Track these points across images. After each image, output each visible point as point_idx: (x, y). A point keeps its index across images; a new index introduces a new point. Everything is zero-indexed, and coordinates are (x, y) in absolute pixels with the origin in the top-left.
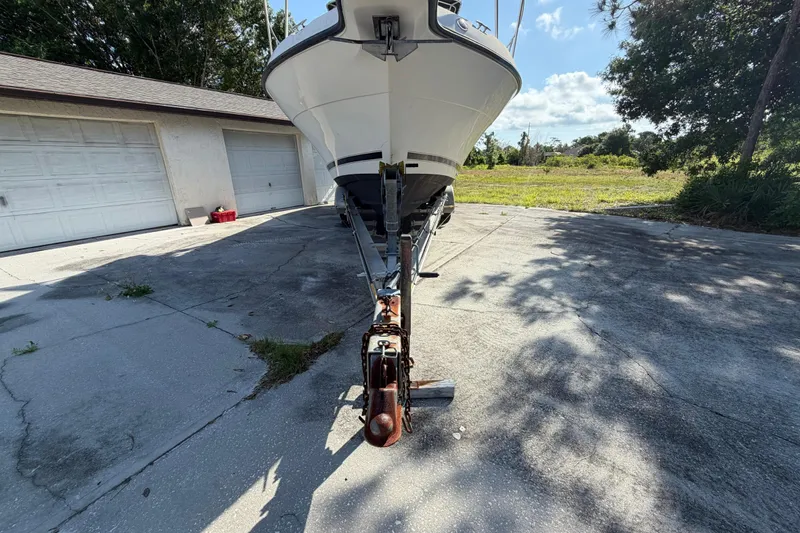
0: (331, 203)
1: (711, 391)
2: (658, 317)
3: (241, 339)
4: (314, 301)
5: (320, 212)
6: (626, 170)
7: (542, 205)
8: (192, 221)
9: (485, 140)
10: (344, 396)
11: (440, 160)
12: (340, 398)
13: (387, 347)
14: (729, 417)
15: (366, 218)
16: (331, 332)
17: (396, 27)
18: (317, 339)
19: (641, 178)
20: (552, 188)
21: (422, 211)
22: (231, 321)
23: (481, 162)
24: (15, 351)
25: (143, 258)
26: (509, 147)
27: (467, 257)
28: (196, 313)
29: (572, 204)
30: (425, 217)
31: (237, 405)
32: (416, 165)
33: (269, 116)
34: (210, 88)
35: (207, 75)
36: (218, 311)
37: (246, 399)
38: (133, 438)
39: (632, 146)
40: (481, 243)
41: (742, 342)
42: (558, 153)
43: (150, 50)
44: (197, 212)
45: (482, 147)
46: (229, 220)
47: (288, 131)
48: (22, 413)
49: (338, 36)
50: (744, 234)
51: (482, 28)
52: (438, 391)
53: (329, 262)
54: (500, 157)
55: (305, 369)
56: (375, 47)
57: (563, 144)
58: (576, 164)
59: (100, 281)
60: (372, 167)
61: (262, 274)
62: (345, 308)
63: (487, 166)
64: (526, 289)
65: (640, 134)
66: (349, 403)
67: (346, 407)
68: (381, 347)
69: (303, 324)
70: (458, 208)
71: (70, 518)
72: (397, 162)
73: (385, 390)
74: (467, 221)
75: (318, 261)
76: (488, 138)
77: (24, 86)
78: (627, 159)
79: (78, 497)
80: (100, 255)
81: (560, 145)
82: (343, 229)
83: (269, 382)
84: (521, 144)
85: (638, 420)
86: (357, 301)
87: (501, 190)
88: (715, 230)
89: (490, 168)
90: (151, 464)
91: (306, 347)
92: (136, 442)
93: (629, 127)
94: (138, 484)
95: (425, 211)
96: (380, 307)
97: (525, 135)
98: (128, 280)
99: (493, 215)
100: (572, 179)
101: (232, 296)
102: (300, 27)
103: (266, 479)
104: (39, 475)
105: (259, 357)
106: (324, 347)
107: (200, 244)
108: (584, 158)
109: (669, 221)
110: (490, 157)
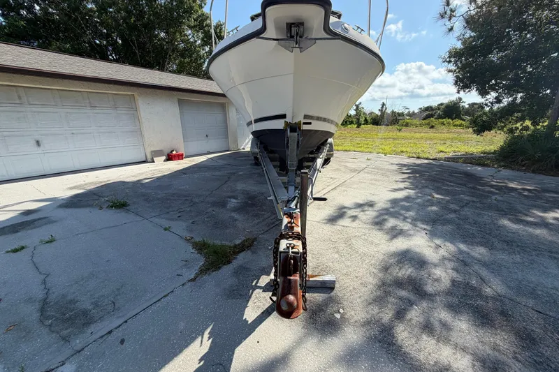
0: (248, 148)
1: (531, 294)
2: (487, 236)
3: (186, 239)
4: (236, 216)
5: (240, 155)
6: (459, 129)
7: (397, 153)
8: (155, 159)
9: (355, 108)
10: (257, 283)
11: (325, 120)
12: (254, 284)
13: (293, 248)
14: (547, 315)
15: (272, 160)
16: (247, 237)
17: (302, 29)
18: (238, 242)
19: (470, 136)
20: (403, 142)
21: (311, 156)
22: (180, 227)
23: (351, 123)
24: (41, 241)
25: (123, 183)
26: (372, 112)
27: (343, 188)
28: (157, 220)
29: (419, 153)
30: (314, 160)
31: (183, 285)
32: (310, 123)
33: (208, 90)
34: (170, 72)
35: (169, 64)
36: (172, 220)
37: (189, 281)
38: (114, 303)
39: (462, 112)
40: (352, 179)
41: (555, 258)
42: (408, 117)
43: (134, 48)
44: (158, 153)
45: (353, 112)
46: (179, 159)
47: (221, 100)
48: (44, 282)
49: (261, 36)
50: (553, 178)
51: (359, 30)
52: (324, 282)
53: (246, 189)
54: (366, 120)
55: (229, 262)
56: (287, 43)
57: (411, 111)
58: (421, 125)
59: (96, 197)
60: (279, 125)
61: (201, 196)
62: (258, 221)
63: (356, 126)
64: (386, 213)
65: (469, 104)
66: (260, 288)
67: (257, 291)
68: (288, 248)
69: (228, 231)
70: (336, 154)
71: (73, 355)
72: (296, 120)
73: (292, 278)
74: (343, 164)
75: (238, 188)
76: (357, 106)
77: (56, 70)
78: (458, 122)
79: (78, 341)
80: (96, 180)
81: (409, 112)
82: (255, 167)
83: (204, 271)
84: (381, 110)
85: (474, 312)
86: (266, 216)
87: (366, 142)
88: (529, 174)
89: (358, 127)
90: (126, 322)
91: (230, 247)
92: (116, 307)
93: (460, 99)
94: (117, 334)
95: (313, 156)
96: (286, 220)
97: (383, 104)
98: (114, 197)
99: (361, 160)
100: (418, 135)
101: (181, 210)
102: (235, 31)
103: (202, 338)
104: (54, 325)
105: (198, 253)
106: (242, 248)
107: (160, 175)
108: (427, 121)
109: (493, 166)
110: (358, 119)
